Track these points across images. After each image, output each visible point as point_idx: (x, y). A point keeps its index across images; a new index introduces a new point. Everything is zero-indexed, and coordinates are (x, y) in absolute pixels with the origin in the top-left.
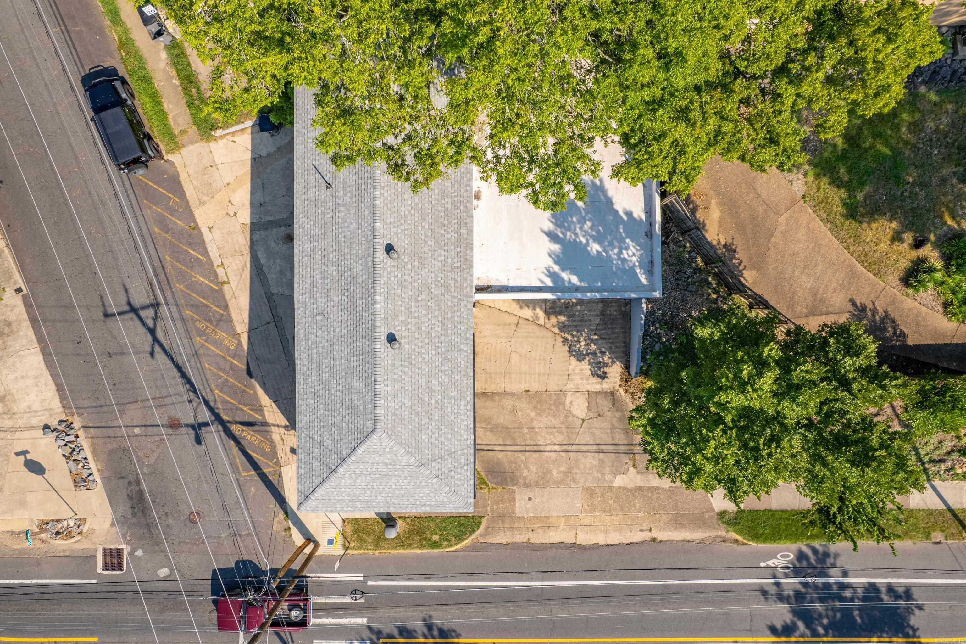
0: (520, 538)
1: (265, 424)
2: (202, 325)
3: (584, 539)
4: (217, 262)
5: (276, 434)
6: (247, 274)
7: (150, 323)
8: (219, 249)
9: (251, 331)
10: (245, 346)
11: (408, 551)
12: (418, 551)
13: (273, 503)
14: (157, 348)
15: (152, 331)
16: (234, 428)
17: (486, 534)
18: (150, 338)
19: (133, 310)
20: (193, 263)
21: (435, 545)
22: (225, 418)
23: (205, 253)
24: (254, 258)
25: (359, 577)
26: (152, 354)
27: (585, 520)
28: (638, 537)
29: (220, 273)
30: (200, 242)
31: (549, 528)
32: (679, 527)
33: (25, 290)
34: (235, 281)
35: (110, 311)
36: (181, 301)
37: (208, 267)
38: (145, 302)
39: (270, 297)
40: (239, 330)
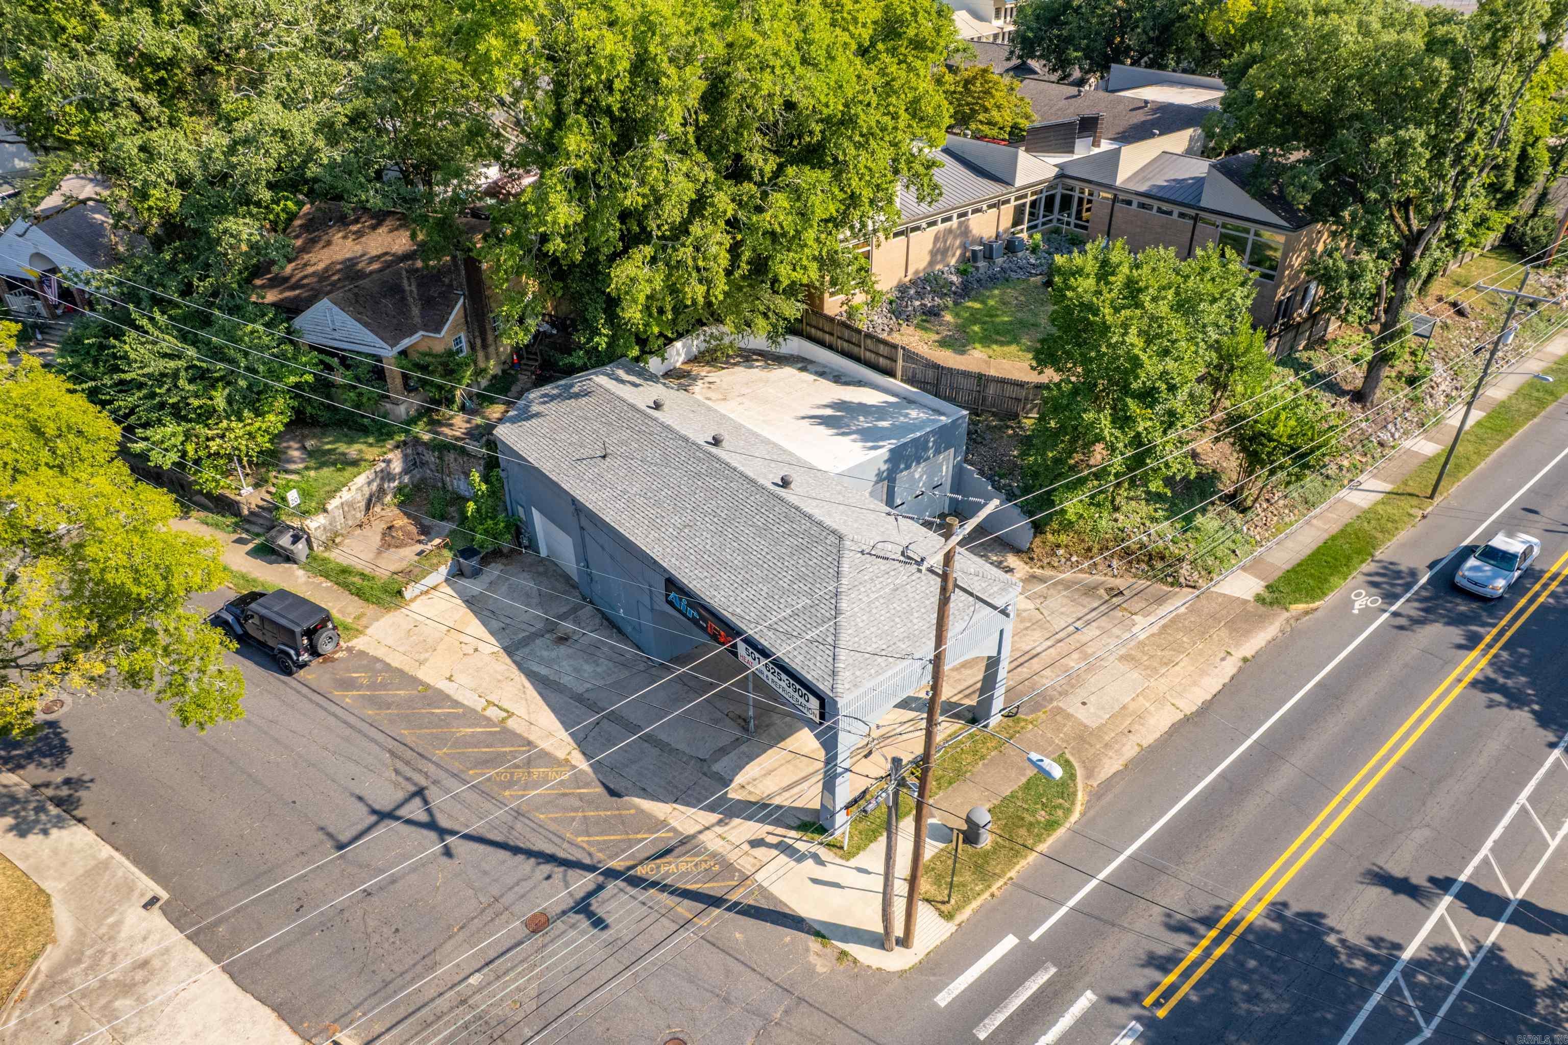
0: (1130, 751)
1: (686, 840)
2: (505, 777)
4: (478, 704)
5: (711, 841)
6: (532, 693)
7: (422, 817)
8: (474, 690)
9: (580, 745)
10: (583, 766)
11: (1032, 856)
12: (1043, 846)
13: (788, 935)
14: (452, 842)
15: (432, 825)
16: (640, 871)
18: (431, 836)
19: (383, 817)
20: (445, 721)
21: (1052, 825)
22: (616, 864)
23: (456, 704)
24: (530, 675)
25: (1010, 942)
26: (447, 852)
27: (1161, 685)
28: (1230, 668)
29: (493, 713)
30: (443, 698)
31: (1140, 717)
32: (1247, 633)
33: (164, 895)
34: (519, 709)
35: (344, 837)
36: (456, 766)
37: (471, 716)
38: (400, 795)
39: (580, 699)
40: (561, 754)
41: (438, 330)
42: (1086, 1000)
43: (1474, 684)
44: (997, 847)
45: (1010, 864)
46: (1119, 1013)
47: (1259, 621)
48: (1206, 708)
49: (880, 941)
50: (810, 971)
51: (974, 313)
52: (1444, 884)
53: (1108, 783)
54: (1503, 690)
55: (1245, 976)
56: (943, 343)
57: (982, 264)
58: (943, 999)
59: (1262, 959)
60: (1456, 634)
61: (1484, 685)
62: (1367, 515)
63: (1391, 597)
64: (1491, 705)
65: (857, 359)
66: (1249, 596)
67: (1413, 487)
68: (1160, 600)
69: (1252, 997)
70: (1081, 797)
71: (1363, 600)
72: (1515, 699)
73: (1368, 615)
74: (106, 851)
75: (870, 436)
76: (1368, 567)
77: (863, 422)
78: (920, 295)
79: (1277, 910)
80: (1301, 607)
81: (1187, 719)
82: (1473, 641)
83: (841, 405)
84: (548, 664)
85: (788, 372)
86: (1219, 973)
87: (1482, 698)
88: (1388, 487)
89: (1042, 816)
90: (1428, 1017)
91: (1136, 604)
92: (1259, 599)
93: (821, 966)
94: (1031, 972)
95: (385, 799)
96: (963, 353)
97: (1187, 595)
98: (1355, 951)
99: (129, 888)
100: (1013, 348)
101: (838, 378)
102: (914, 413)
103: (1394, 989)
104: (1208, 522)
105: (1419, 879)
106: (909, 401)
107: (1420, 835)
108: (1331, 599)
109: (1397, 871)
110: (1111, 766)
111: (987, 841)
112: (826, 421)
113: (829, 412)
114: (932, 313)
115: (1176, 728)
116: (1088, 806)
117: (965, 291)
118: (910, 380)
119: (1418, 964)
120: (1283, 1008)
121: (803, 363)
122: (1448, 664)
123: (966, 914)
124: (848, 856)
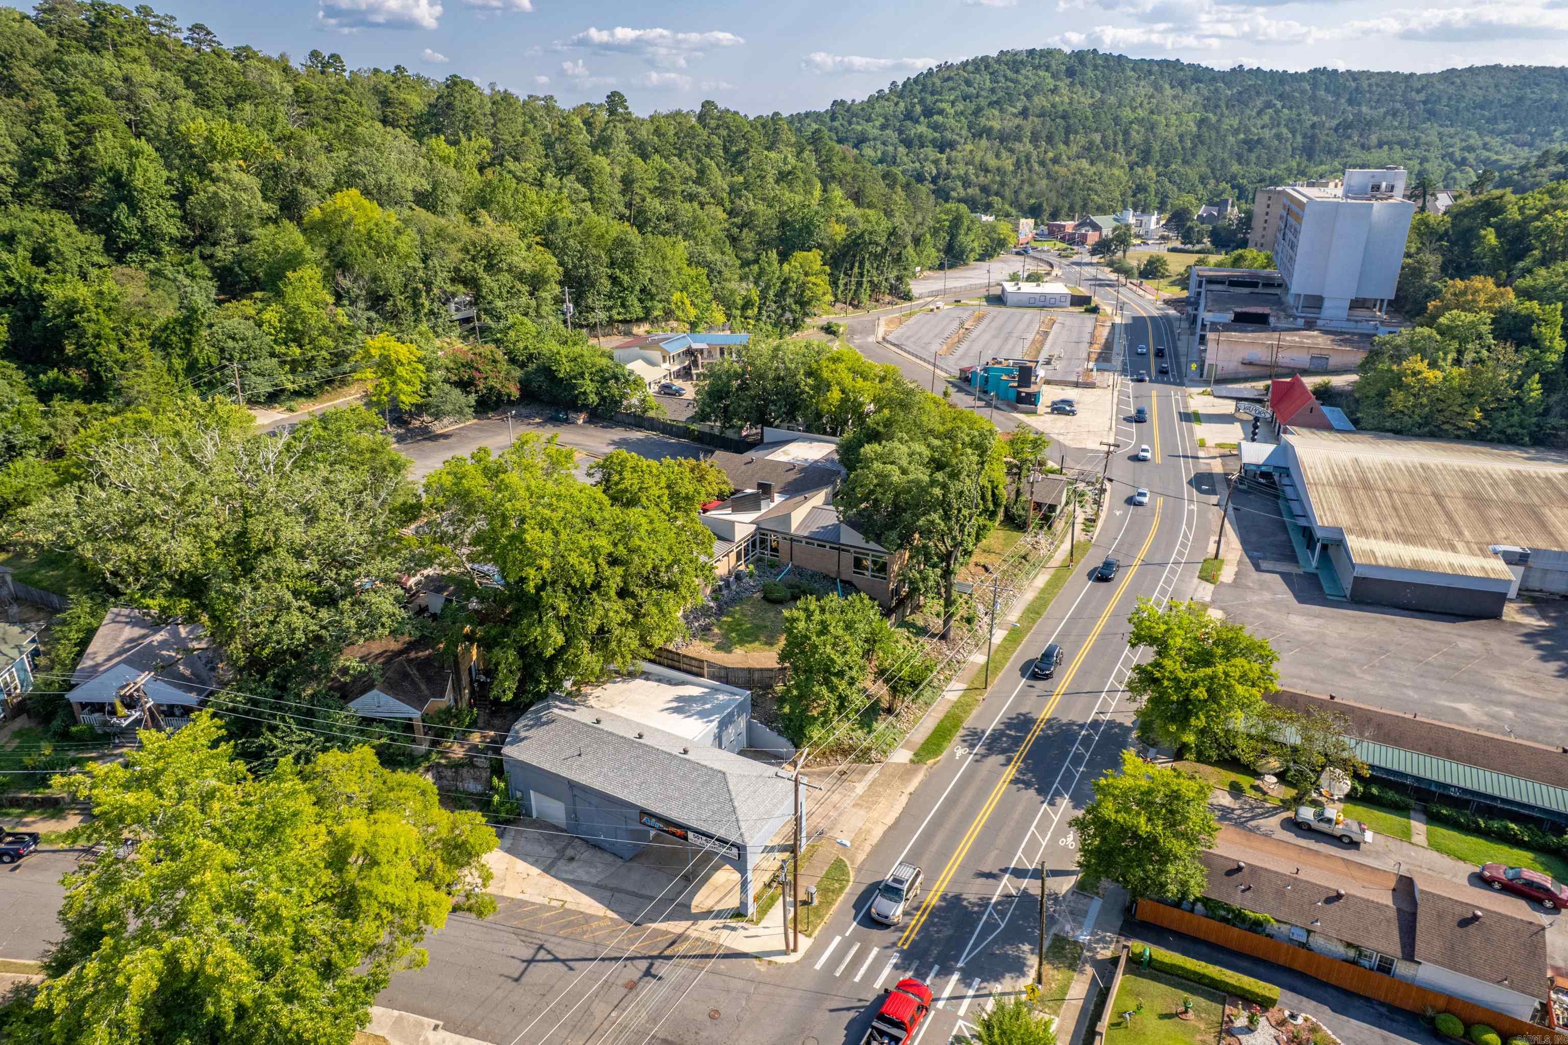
0: (867, 848)
1: (680, 936)
2: (579, 930)
3: (890, 820)
4: (546, 901)
5: (693, 933)
6: (570, 889)
7: (550, 957)
8: (539, 895)
9: (609, 906)
10: (615, 916)
11: (837, 904)
12: (841, 899)
13: (744, 961)
14: (571, 964)
15: (556, 959)
16: (667, 953)
17: (852, 863)
18: (559, 964)
19: (530, 962)
20: (533, 913)
21: (842, 889)
22: (655, 953)
23: (533, 904)
24: (565, 881)
25: (838, 939)
26: (571, 969)
27: (875, 814)
28: (904, 799)
29: (554, 903)
30: (525, 903)
31: (868, 832)
32: (909, 780)
33: (441, 1023)
34: (569, 898)
35: (516, 975)
36: (552, 932)
37: (543, 907)
38: (532, 951)
39: (597, 886)
40: (601, 914)
41: (442, 696)
42: (875, 951)
43: (1011, 782)
44: (821, 903)
45: (828, 908)
46: (889, 951)
47: (915, 771)
48: (898, 821)
49: (785, 953)
50: (759, 972)
51: (729, 624)
52: (1005, 871)
53: (862, 864)
54: (1023, 782)
55: (934, 925)
56: (718, 647)
57: (725, 592)
58: (818, 967)
59: (940, 917)
60: (1002, 758)
61: (1015, 781)
62: (956, 705)
63: (972, 746)
64: (1019, 790)
65: (679, 669)
66: (906, 761)
67: (976, 685)
68: (865, 772)
69: (938, 932)
70: (852, 874)
71: (960, 751)
72: (1028, 785)
73: (964, 758)
74: (396, 1013)
75: (703, 714)
76: (961, 732)
77: (696, 707)
78: (696, 619)
79: (943, 898)
80: (930, 762)
81: (890, 828)
82: (1009, 761)
83: (679, 699)
84: (572, 872)
85: (639, 682)
86: (925, 927)
87: (1014, 787)
88: (965, 686)
89: (837, 885)
90: (1003, 920)
91: (854, 777)
92: (912, 761)
93: (763, 969)
94: (850, 947)
95: (528, 953)
96: (730, 652)
97: (877, 768)
98: (974, 905)
99: (422, 1025)
100: (757, 644)
101: (671, 682)
102: (721, 697)
103: (990, 914)
104: (880, 726)
105: (995, 871)
106: (716, 690)
107: (994, 853)
108: (945, 754)
109: (987, 871)
110: (861, 857)
111: (816, 902)
112: (677, 710)
113: (675, 704)
114: (706, 629)
115: (885, 834)
116: (856, 876)
117: (721, 611)
118: (712, 677)
119: (998, 903)
120: (951, 932)
121: (646, 676)
122: (1000, 775)
123: (816, 932)
124: (757, 923)
